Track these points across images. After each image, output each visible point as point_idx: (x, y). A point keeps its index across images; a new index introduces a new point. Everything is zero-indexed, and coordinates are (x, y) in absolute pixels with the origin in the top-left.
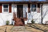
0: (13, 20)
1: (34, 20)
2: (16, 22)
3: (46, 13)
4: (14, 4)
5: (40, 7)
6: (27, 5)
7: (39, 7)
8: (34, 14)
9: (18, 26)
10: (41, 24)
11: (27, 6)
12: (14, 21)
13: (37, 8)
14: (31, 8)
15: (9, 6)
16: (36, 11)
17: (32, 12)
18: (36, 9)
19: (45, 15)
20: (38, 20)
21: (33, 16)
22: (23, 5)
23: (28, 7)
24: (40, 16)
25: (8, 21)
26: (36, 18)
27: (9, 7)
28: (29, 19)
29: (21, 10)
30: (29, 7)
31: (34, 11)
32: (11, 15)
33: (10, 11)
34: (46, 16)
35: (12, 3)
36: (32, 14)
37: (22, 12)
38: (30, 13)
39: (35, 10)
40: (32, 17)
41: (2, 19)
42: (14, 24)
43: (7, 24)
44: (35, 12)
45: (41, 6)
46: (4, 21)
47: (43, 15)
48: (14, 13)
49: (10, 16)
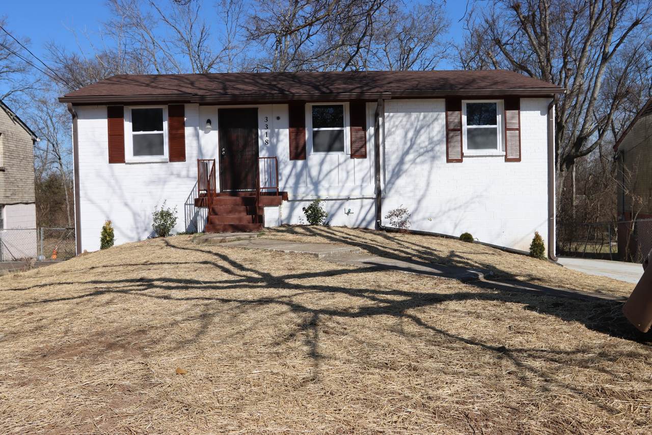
0: (199, 203)
1: (324, 207)
2: (213, 212)
3: (401, 162)
4: (201, 104)
5: (369, 120)
6: (283, 111)
7: (359, 122)
8: (326, 168)
9: (225, 230)
10: (373, 226)
11: (285, 119)
12: (204, 212)
13: (347, 130)
14: (308, 135)
15: (166, 115)
16: (341, 149)
17: (315, 158)
18: (339, 135)
19: (397, 174)
20: (354, 206)
21: (324, 184)
22: (256, 110)
23: (291, 126)
24: (363, 180)
25: (168, 214)
26: (344, 194)
27: (165, 125)
28: (294, 200)
29: (245, 146)
30: (296, 125)
31: (330, 149)
32: (179, 176)
33: (178, 154)
34: (401, 182)
35: (189, 102)
36: (314, 172)
37: (249, 153)
38: (300, 163)
39: (334, 144)
40: (316, 184)
41: (126, 205)
42: (201, 226)
43: (162, 230)
44: (335, 156)
45: (376, 116)
46: (135, 215)
47: (388, 177)
48: (202, 164)
49: (179, 180)
